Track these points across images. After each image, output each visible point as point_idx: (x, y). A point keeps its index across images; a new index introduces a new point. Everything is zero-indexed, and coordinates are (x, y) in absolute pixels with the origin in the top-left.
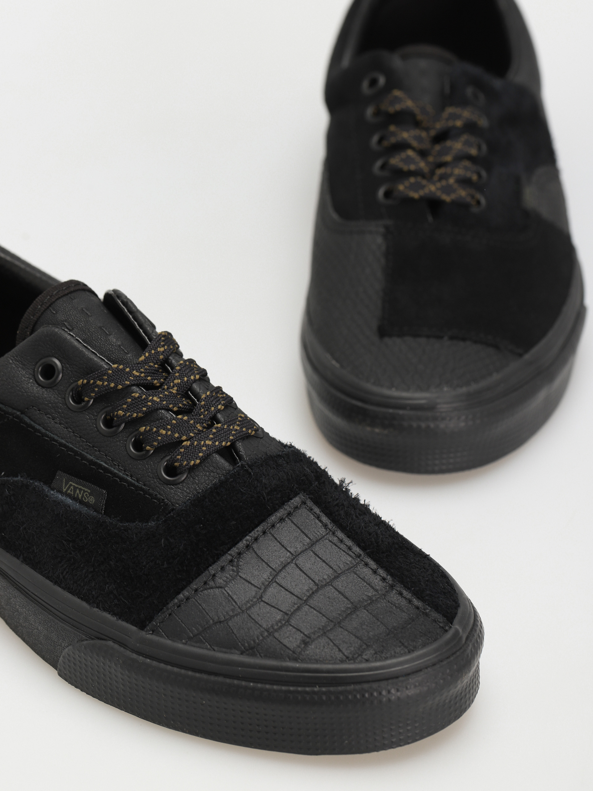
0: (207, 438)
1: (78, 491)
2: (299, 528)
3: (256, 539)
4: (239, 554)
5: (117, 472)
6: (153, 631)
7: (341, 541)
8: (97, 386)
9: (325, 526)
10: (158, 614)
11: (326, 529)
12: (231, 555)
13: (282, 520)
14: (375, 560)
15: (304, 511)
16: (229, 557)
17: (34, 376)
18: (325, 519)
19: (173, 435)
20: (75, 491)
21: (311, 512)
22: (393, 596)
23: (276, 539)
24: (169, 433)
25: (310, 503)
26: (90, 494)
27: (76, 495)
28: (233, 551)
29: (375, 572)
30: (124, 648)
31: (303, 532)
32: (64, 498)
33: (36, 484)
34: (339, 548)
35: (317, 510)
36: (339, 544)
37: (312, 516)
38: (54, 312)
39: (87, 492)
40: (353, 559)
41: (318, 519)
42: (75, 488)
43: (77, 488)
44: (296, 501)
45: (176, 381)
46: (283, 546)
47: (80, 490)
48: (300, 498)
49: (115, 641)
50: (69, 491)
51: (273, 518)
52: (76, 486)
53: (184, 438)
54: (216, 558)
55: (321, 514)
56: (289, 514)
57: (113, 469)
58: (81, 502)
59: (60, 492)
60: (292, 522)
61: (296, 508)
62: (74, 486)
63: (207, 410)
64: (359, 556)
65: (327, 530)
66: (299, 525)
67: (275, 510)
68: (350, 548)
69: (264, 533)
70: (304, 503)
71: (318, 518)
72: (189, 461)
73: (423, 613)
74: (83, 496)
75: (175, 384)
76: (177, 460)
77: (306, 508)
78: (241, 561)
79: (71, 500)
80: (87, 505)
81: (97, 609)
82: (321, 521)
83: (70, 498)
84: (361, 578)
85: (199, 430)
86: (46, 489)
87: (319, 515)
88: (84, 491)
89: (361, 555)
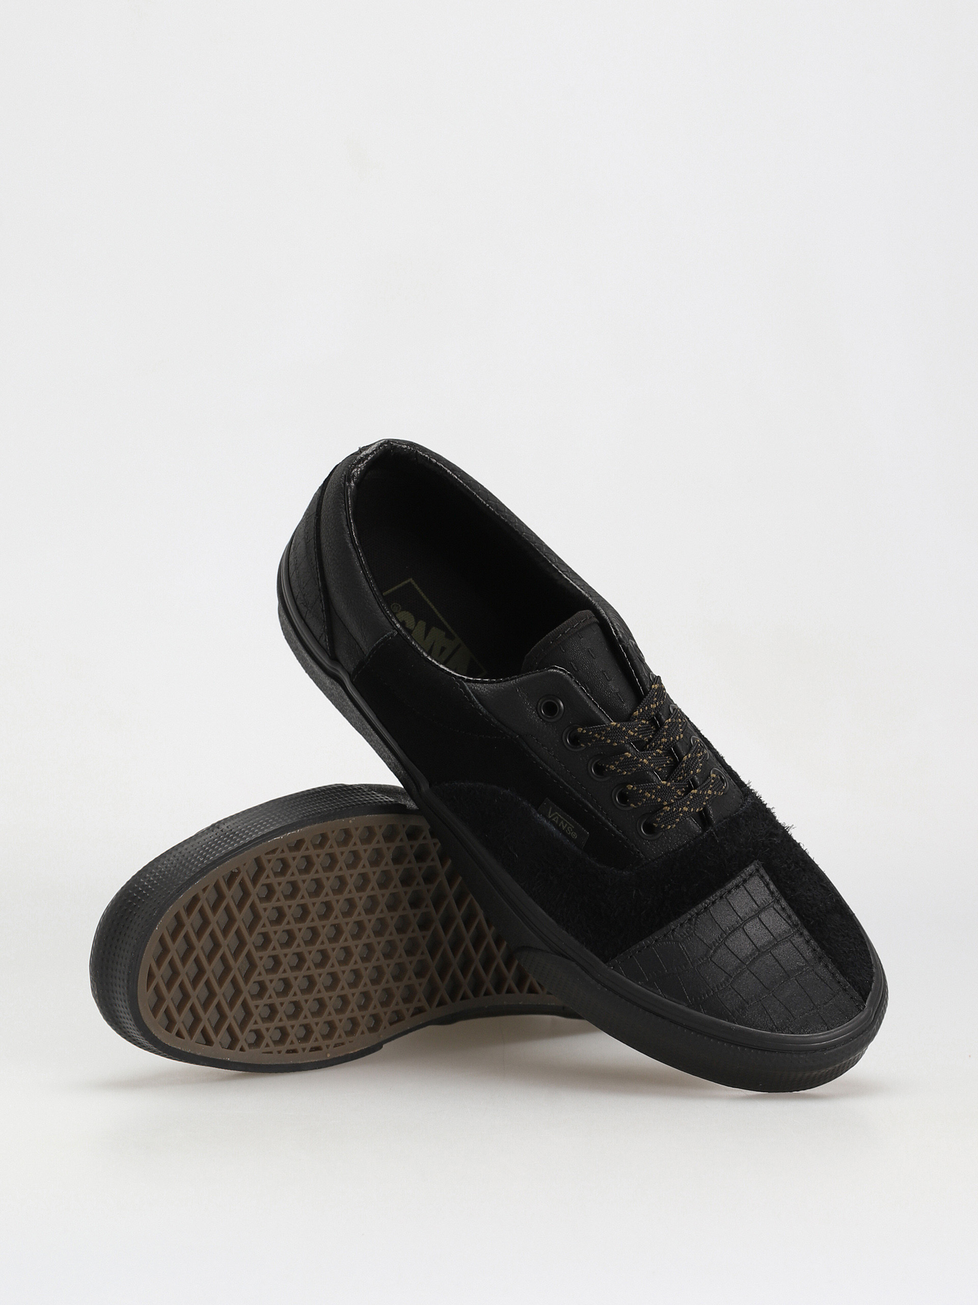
0: (684, 805)
1: (562, 822)
2: (750, 894)
3: (714, 903)
4: (697, 914)
5: (600, 816)
6: (614, 967)
7: (783, 909)
8: (595, 738)
9: (772, 893)
10: (621, 954)
11: (772, 896)
12: (690, 914)
13: (737, 886)
14: (809, 931)
15: (756, 880)
16: (689, 916)
17: (536, 709)
18: (772, 887)
19: (656, 799)
20: (559, 821)
21: (761, 880)
22: (820, 968)
23: (730, 904)
24: (653, 797)
25: (762, 871)
26: (574, 830)
27: (560, 825)
28: (692, 911)
29: (808, 942)
30: (585, 972)
31: (753, 899)
32: (549, 824)
33: (524, 803)
34: (781, 916)
35: (767, 878)
36: (781, 912)
37: (762, 883)
38: (564, 651)
39: (571, 826)
40: (792, 927)
41: (767, 887)
42: (560, 820)
43: (562, 820)
44: (751, 868)
45: (663, 740)
46: (735, 911)
47: (565, 823)
48: (755, 865)
49: (578, 964)
50: (554, 819)
51: (729, 886)
52: (562, 818)
53: (666, 803)
54: (678, 915)
55: (771, 882)
56: (745, 881)
57: (596, 811)
58: (564, 833)
59: (545, 816)
60: (745, 889)
61: (751, 875)
62: (559, 817)
63: (686, 773)
64: (796, 926)
65: (773, 898)
66: (750, 892)
67: (733, 877)
68: (790, 917)
69: (721, 897)
70: (757, 870)
71: (767, 885)
72: (666, 824)
73: (843, 989)
74: (566, 828)
75: (662, 743)
76: (656, 822)
77: (758, 875)
78: (698, 921)
79: (555, 828)
80: (569, 837)
81: (566, 932)
82: (769, 889)
83: (554, 826)
84: (796, 948)
85: (678, 796)
86: (533, 811)
87: (769, 882)
88: (568, 825)
89: (798, 925)
